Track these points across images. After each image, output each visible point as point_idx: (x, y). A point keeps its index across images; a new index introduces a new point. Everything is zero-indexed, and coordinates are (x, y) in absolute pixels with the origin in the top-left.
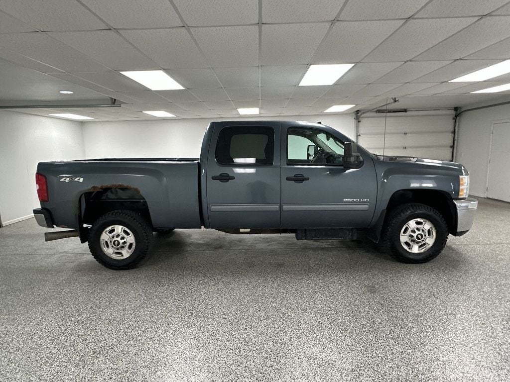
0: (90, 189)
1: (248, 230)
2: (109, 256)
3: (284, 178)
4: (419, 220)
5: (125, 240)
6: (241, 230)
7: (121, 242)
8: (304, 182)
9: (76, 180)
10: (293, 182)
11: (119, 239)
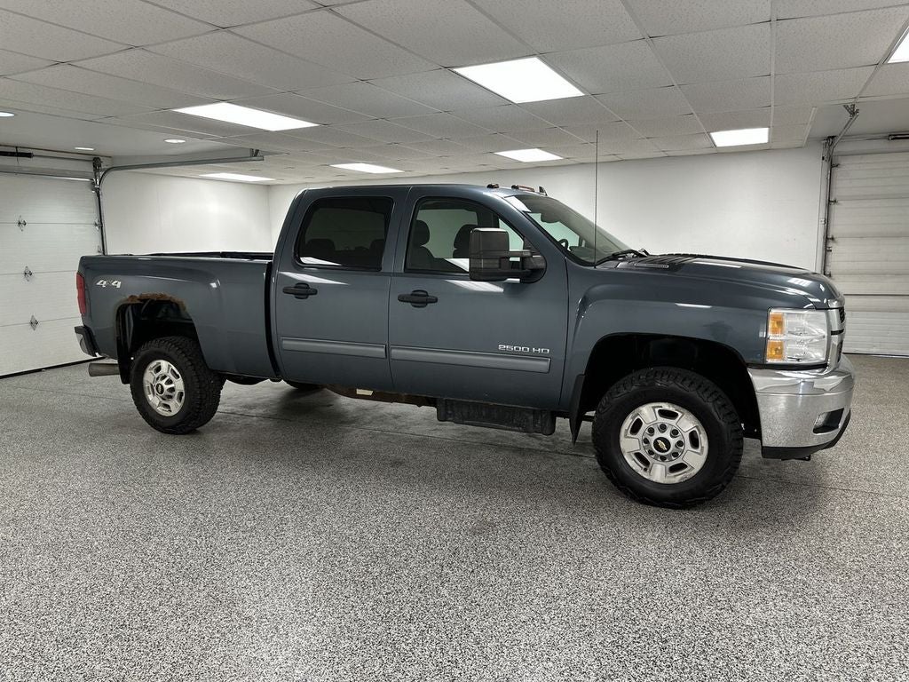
0: (128, 300)
1: (370, 393)
2: (154, 408)
3: (394, 298)
4: (666, 406)
5: (172, 385)
6: (359, 392)
7: (166, 387)
8: (429, 305)
9: (113, 284)
10: (409, 304)
11: (163, 382)
